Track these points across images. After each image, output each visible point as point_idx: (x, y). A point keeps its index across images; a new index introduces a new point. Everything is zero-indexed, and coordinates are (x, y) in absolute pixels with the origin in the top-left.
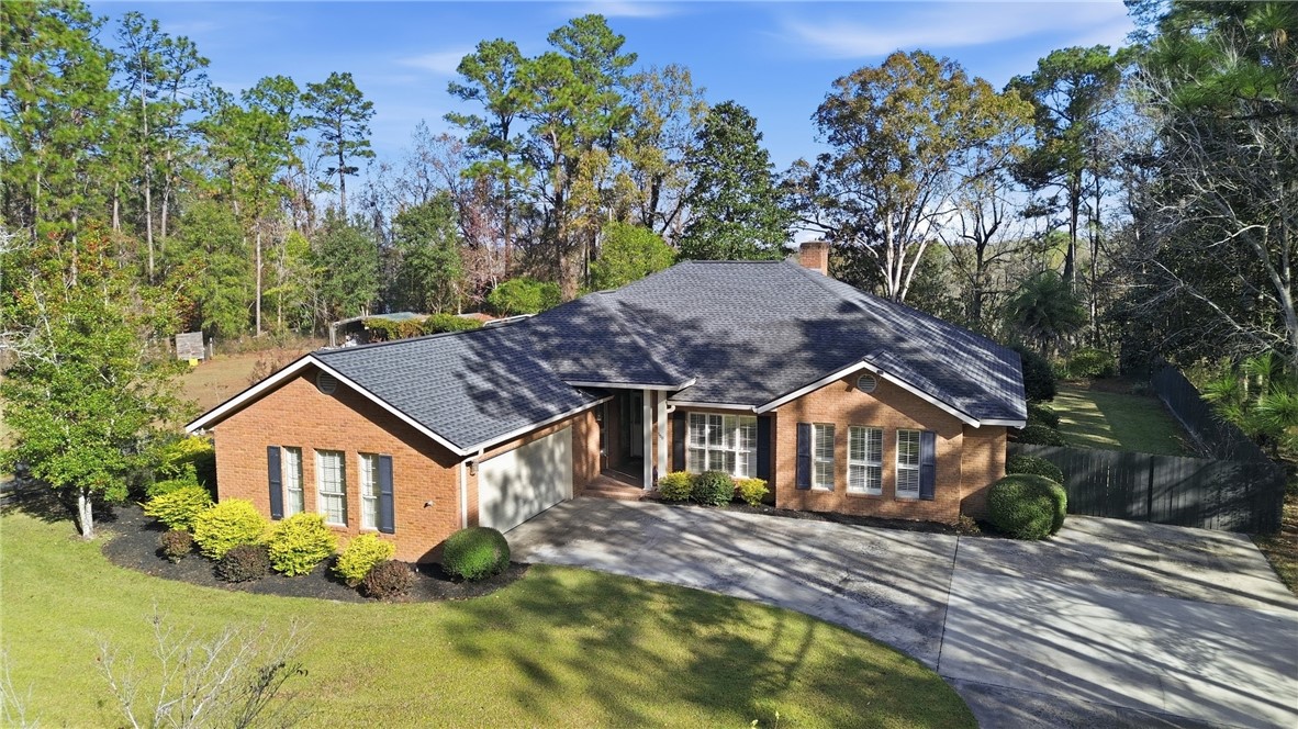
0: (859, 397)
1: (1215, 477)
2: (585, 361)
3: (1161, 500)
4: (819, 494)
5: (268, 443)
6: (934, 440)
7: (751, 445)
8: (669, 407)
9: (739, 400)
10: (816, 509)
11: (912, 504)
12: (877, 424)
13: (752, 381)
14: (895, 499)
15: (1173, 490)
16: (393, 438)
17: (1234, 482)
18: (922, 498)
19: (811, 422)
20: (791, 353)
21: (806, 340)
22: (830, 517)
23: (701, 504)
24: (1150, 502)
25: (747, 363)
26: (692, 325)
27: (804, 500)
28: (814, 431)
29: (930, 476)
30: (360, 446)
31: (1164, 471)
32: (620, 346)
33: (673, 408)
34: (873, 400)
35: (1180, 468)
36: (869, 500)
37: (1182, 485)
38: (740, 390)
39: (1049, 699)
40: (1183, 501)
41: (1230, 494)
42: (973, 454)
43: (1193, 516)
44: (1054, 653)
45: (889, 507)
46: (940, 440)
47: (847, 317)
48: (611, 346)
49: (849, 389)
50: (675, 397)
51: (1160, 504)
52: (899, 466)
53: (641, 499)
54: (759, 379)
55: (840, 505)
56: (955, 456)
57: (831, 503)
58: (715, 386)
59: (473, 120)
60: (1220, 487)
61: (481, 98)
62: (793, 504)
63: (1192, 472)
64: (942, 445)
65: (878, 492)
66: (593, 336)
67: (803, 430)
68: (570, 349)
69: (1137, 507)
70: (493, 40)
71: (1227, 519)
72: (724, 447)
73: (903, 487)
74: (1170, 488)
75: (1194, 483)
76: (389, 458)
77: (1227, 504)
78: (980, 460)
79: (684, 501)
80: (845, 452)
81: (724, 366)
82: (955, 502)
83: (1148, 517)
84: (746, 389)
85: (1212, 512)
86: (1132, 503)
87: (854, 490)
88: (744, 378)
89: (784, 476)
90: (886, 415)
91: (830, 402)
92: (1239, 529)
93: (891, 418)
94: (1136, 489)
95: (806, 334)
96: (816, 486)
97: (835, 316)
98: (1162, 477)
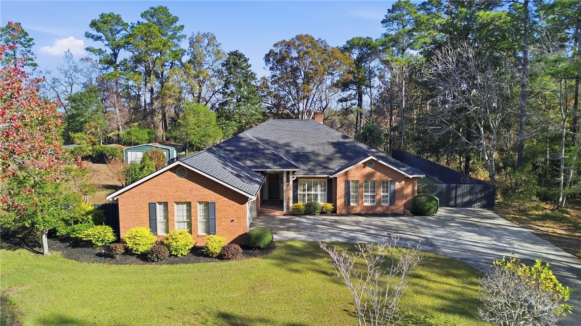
0: (369, 169)
1: (475, 190)
2: (256, 161)
3: (459, 199)
4: (354, 207)
5: (149, 201)
6: (395, 184)
7: (325, 190)
8: (293, 178)
9: (322, 173)
10: (352, 213)
11: (387, 208)
12: (375, 179)
13: (323, 165)
14: (381, 206)
15: (463, 196)
16: (215, 194)
17: (481, 192)
18: (391, 204)
19: (350, 180)
20: (332, 155)
21: (335, 150)
22: (359, 215)
23: (309, 215)
24: (456, 201)
25: (317, 159)
26: (287, 145)
27: (348, 210)
28: (351, 184)
29: (394, 197)
30: (199, 199)
31: (460, 189)
32: (268, 154)
33: (295, 178)
34: (374, 170)
35: (465, 188)
36: (372, 207)
37: (465, 194)
38: (320, 170)
39: (485, 259)
40: (466, 199)
41: (480, 196)
42: (407, 188)
43: (469, 204)
44: (473, 247)
45: (379, 209)
46: (397, 183)
47: (346, 140)
48: (264, 154)
49: (364, 167)
50: (295, 173)
51: (459, 201)
52: (382, 194)
53: (284, 215)
54: (325, 165)
55: (361, 210)
56: (402, 189)
57: (358, 210)
58: (309, 168)
59: (100, 52)
60: (477, 194)
61: (102, 41)
62: (344, 212)
63: (468, 189)
64: (398, 185)
65: (374, 204)
66: (252, 150)
67: (347, 183)
68: (246, 156)
69: (452, 203)
70: (108, 13)
71: (479, 204)
72: (313, 192)
73: (383, 201)
74: (462, 195)
75: (470, 193)
76: (214, 203)
77: (479, 199)
78: (409, 190)
79: (302, 214)
80: (363, 190)
81: (309, 161)
82: (402, 205)
83: (455, 206)
84: (322, 169)
85: (475, 202)
86: (450, 202)
87: (366, 204)
88: (320, 165)
89: (340, 201)
90: (378, 176)
91: (357, 172)
92: (483, 207)
93: (379, 176)
94: (451, 197)
95: (335, 147)
96: (352, 204)
97: (342, 140)
98: (459, 192)
